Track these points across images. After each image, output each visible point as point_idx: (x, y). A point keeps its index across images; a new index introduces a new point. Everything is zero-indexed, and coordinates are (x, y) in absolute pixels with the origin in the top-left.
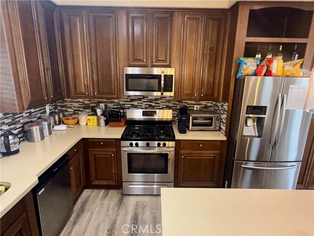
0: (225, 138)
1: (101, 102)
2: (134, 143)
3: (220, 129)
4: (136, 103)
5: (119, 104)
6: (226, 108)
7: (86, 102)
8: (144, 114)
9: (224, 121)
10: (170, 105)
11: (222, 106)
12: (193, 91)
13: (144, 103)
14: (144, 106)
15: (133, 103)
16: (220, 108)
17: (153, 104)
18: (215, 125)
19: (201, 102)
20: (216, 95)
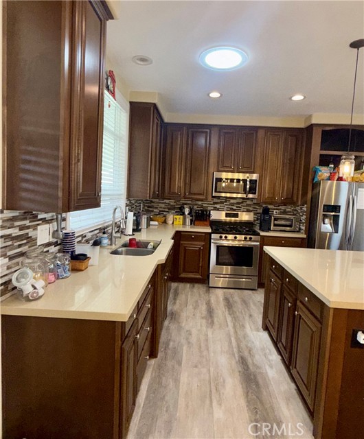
0: (305, 236)
1: (186, 204)
2: (224, 236)
3: (300, 229)
4: (218, 206)
5: (202, 206)
6: (305, 209)
7: (172, 204)
8: (227, 215)
9: (304, 221)
10: (251, 209)
11: (301, 208)
12: (274, 194)
13: (226, 206)
14: (225, 209)
15: (215, 206)
16: (299, 211)
17: (234, 208)
18: (295, 225)
19: (280, 207)
20: (295, 199)
